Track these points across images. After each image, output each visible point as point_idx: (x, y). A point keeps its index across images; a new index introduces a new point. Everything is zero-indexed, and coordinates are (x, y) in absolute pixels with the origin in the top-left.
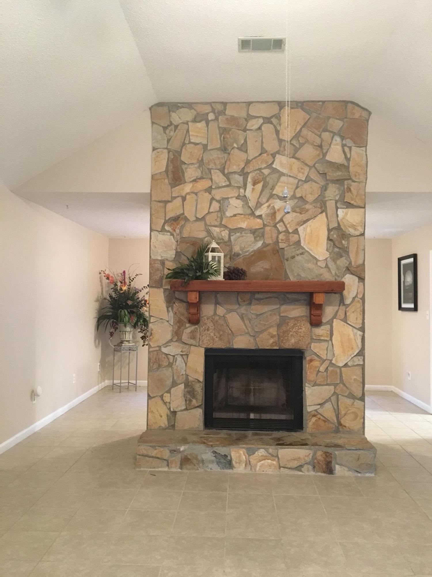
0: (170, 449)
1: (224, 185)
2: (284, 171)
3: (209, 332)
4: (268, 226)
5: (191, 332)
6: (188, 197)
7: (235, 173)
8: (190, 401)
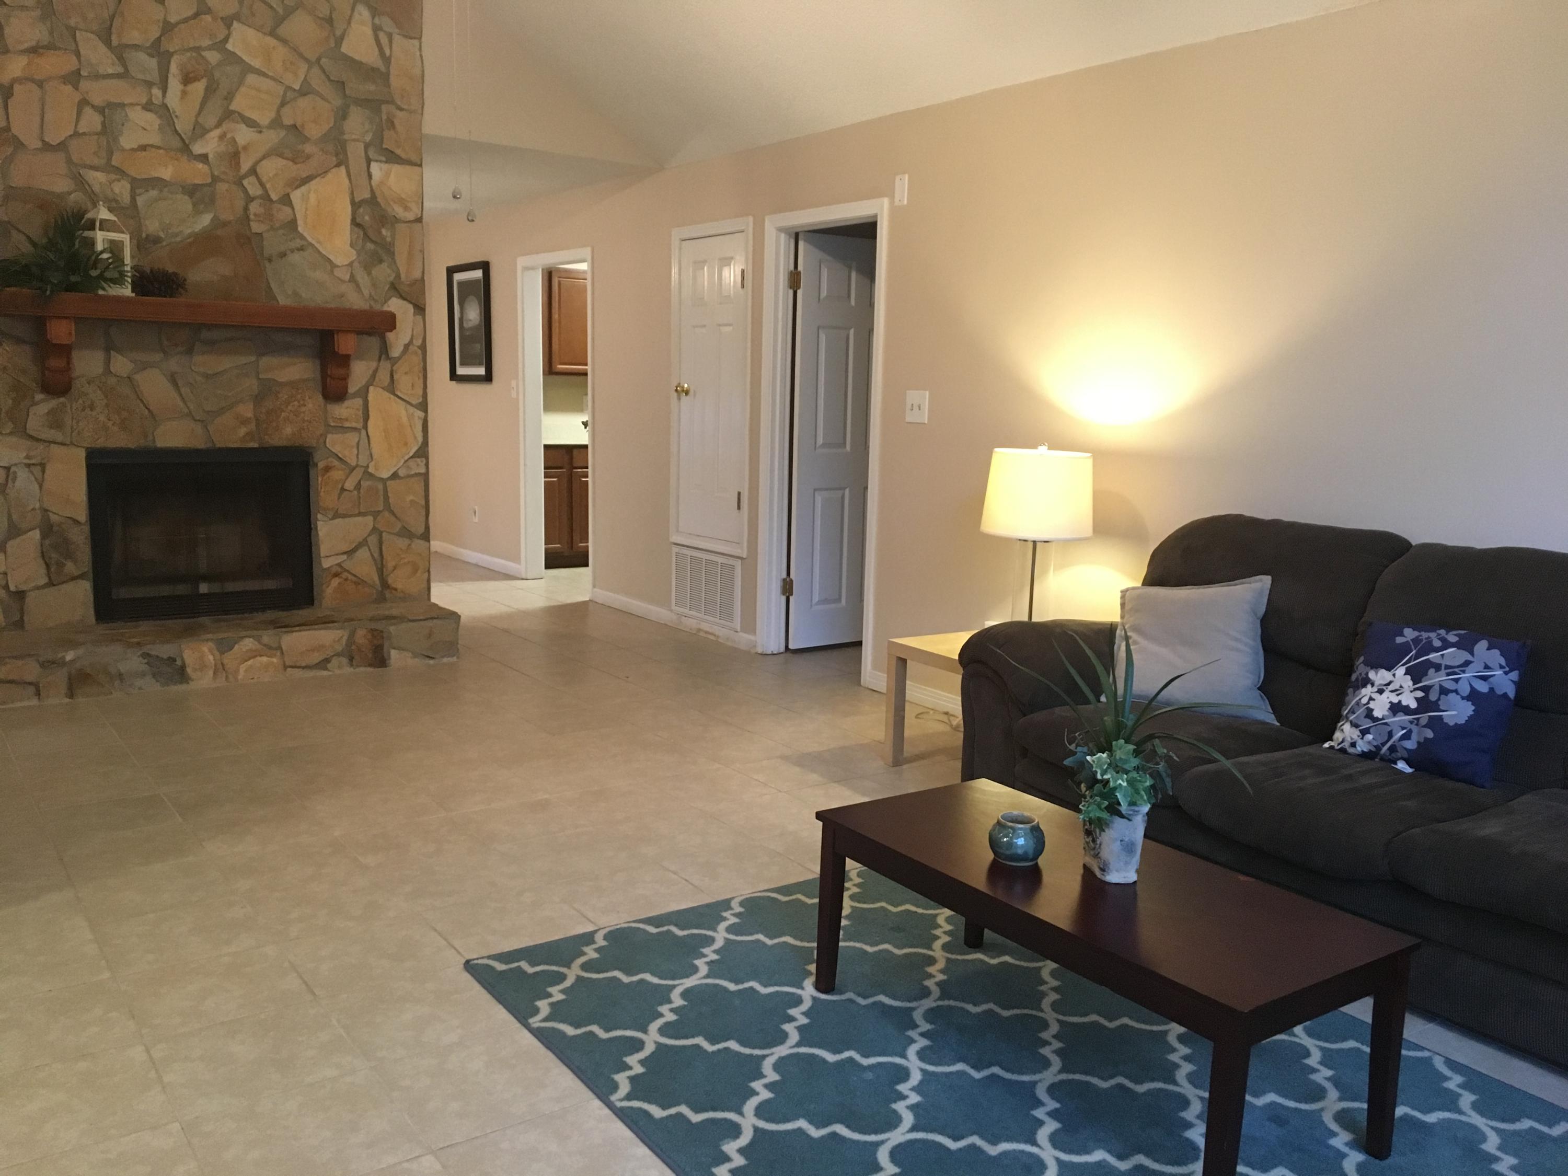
0: (41, 659)
1: (110, 71)
2: (256, 63)
3: (94, 413)
4: (223, 181)
5: (48, 413)
6: (17, 88)
7: (136, 47)
8: (60, 565)
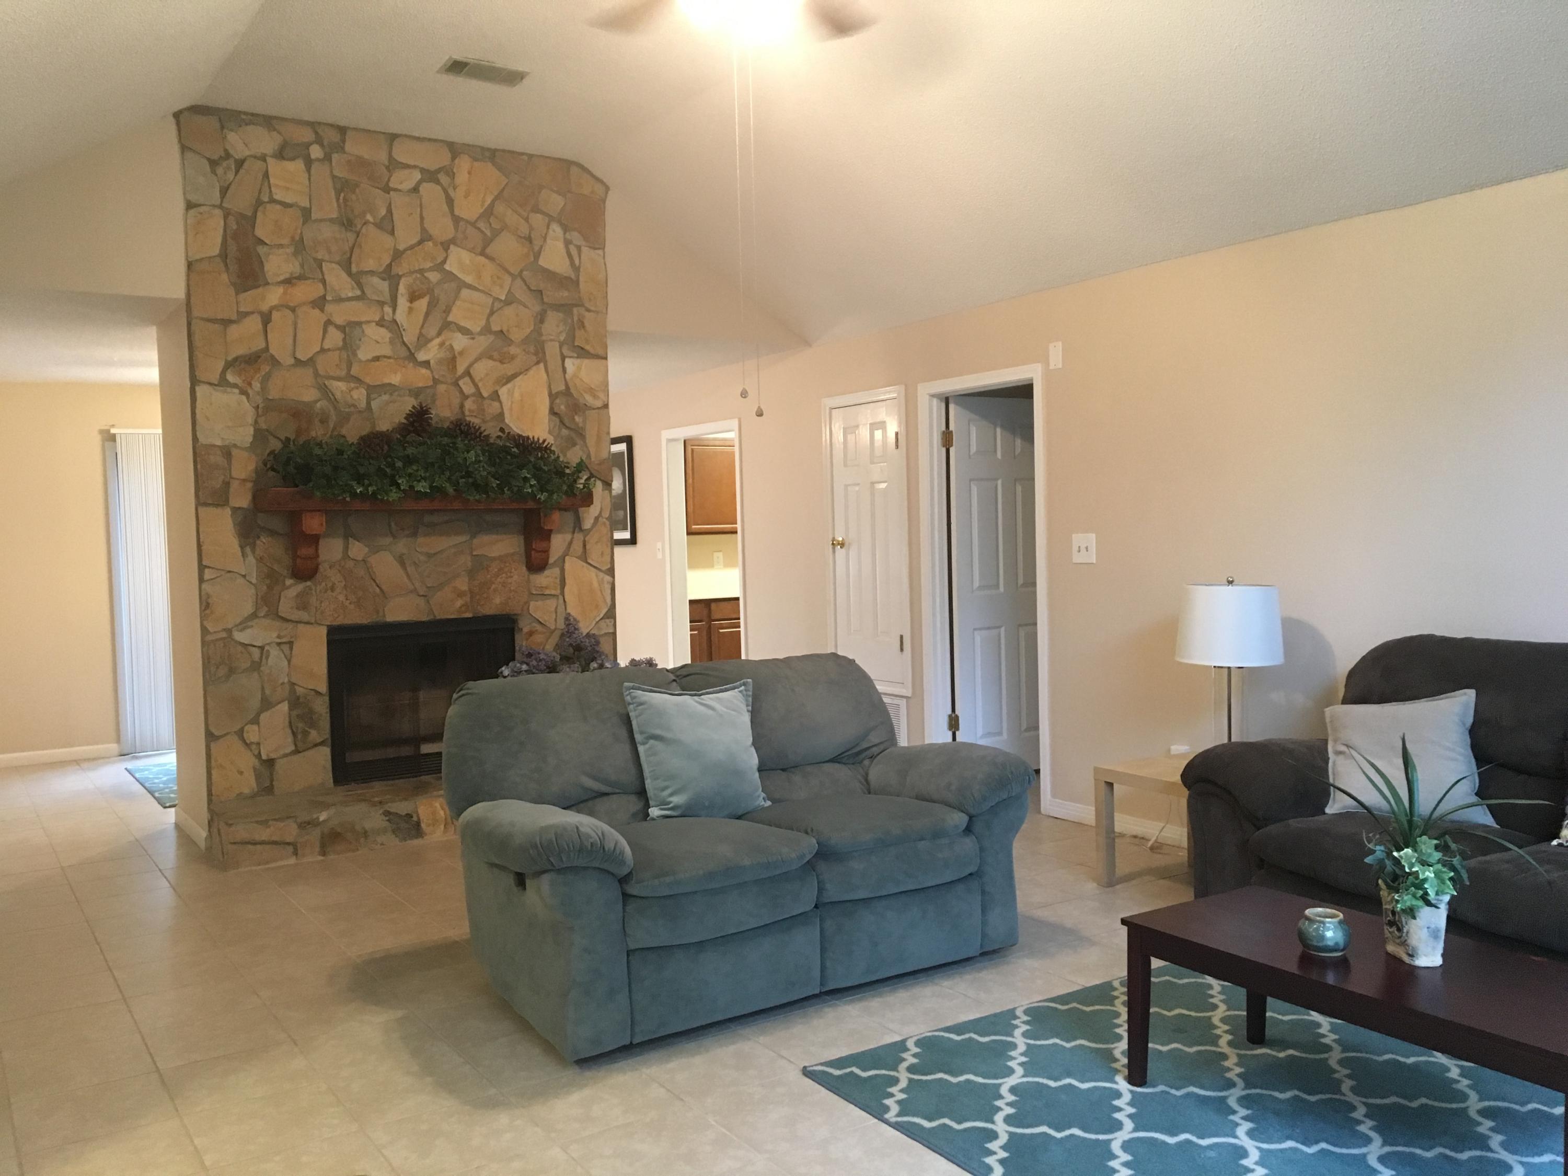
0: (299, 820)
1: (350, 295)
2: (469, 279)
3: (334, 594)
4: (442, 383)
5: (297, 596)
6: (275, 315)
7: (372, 273)
8: (306, 733)
